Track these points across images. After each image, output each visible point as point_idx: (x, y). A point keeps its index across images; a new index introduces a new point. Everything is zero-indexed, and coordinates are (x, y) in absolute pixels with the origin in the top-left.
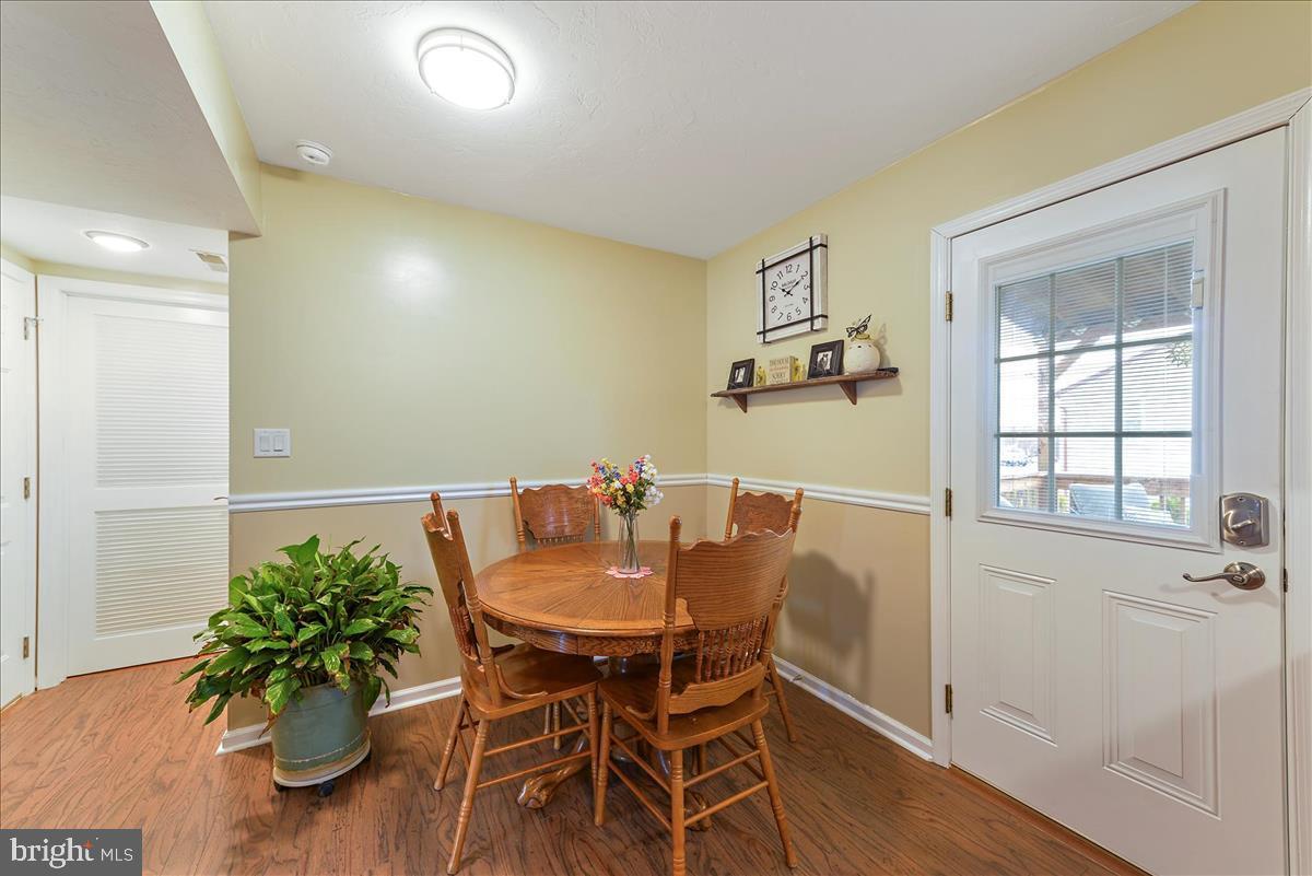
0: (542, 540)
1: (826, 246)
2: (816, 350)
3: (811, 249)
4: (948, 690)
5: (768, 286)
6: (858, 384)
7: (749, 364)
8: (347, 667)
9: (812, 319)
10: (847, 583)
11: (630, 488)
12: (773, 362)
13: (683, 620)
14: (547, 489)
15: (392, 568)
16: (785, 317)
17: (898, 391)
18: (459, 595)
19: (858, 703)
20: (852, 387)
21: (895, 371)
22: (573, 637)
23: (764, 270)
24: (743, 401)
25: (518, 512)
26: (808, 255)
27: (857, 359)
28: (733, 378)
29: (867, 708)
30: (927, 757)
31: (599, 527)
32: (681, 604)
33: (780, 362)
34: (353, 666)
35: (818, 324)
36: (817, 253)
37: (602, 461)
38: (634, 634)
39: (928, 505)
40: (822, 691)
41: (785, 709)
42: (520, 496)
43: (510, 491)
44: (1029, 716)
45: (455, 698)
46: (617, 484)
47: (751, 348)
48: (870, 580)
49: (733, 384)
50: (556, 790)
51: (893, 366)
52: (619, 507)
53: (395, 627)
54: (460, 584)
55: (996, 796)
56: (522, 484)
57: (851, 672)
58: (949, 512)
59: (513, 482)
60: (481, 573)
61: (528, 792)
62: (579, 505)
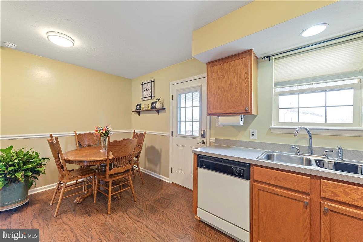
0: (84, 146)
1: (154, 82)
2: (152, 103)
3: (151, 82)
4: (172, 168)
5: (144, 88)
6: (159, 111)
7: (140, 105)
8: (23, 177)
9: (151, 96)
10: (157, 151)
11: (104, 132)
12: (144, 105)
13: (111, 156)
14: (86, 134)
15: (36, 153)
16: (147, 95)
17: (165, 113)
18: (58, 156)
19: (159, 175)
20: (158, 111)
21: (165, 108)
22: (88, 162)
23: (143, 84)
24: (139, 113)
25: (77, 139)
26: (151, 83)
27: (158, 106)
28: (137, 108)
29: (160, 175)
30: (168, 182)
31: (100, 142)
32: (111, 153)
33: (146, 105)
34: (25, 177)
35: (152, 97)
36: (152, 82)
37: (98, 126)
38: (102, 160)
39: (169, 134)
40: (153, 174)
41: (142, 177)
42: (77, 135)
43: (74, 134)
44: (182, 170)
45: (55, 188)
46: (101, 131)
47: (140, 101)
48: (161, 150)
49: (137, 109)
50: (84, 199)
51: (165, 107)
52: (102, 136)
53: (38, 167)
54: (58, 153)
55: (177, 185)
56: (78, 133)
57: (158, 170)
58: (172, 135)
59: (75, 132)
60: (65, 153)
61: (77, 200)
62: (95, 138)
